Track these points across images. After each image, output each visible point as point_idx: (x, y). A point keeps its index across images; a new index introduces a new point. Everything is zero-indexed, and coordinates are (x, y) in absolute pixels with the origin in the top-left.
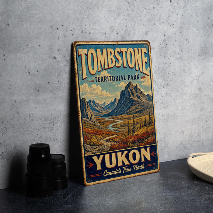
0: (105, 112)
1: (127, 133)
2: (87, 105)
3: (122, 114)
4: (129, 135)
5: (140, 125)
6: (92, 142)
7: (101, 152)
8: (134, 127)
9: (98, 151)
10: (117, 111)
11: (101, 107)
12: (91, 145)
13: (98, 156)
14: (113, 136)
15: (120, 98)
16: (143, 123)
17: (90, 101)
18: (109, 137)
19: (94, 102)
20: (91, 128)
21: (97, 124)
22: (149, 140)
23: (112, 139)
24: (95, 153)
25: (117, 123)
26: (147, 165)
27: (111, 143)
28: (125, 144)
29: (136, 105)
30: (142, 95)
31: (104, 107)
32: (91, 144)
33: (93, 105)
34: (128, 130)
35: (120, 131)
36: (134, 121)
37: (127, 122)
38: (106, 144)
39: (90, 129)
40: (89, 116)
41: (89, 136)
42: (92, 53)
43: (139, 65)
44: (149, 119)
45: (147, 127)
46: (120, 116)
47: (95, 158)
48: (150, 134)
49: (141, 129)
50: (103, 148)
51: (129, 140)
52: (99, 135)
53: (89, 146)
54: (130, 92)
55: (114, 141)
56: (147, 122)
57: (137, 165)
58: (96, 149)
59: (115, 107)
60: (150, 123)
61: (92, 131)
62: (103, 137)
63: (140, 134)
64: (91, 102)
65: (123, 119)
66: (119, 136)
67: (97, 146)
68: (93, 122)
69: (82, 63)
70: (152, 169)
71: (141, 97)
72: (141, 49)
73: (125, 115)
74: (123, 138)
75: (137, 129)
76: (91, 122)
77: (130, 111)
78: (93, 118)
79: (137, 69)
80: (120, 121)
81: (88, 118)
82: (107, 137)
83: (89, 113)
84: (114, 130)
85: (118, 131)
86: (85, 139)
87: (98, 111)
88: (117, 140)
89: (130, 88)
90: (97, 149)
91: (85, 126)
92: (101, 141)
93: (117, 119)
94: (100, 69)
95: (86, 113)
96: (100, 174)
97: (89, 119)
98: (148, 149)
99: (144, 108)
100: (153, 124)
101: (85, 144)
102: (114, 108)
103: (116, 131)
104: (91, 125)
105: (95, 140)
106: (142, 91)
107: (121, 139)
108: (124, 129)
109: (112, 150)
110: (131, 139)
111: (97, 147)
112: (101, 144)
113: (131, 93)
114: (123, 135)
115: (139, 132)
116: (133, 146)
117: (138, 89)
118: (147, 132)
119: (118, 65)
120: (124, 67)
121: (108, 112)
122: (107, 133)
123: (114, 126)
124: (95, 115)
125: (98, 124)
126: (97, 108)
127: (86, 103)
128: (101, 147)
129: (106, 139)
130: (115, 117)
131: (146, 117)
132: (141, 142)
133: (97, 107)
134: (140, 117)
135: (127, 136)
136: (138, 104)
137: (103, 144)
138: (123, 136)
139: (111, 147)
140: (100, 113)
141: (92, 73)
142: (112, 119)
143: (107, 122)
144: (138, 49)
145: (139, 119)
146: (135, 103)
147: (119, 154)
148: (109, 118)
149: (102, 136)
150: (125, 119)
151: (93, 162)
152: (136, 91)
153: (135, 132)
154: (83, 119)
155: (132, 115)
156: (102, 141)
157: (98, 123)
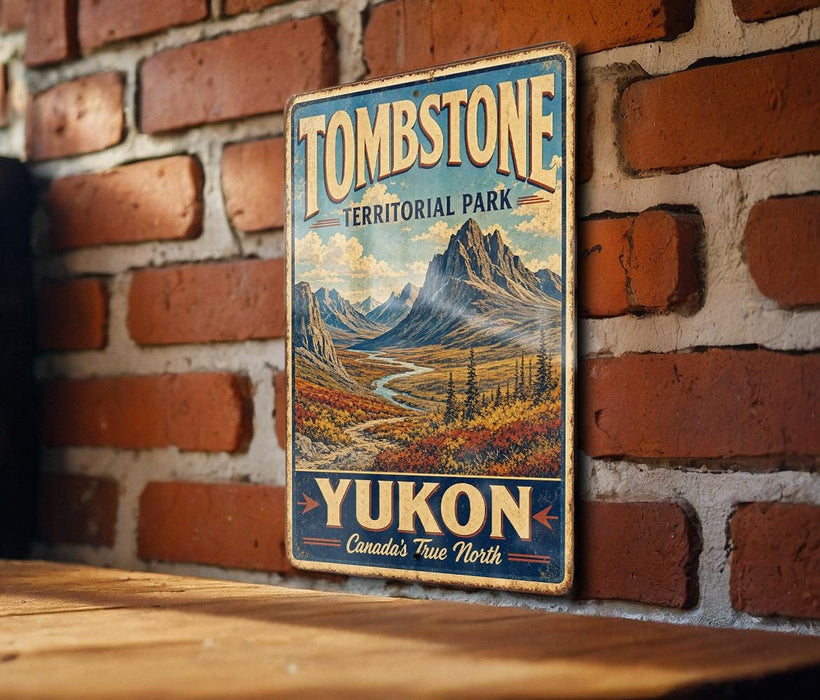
0: (368, 331)
1: (441, 417)
2: (311, 304)
3: (427, 343)
4: (450, 425)
5: (499, 393)
6: (318, 428)
7: (342, 469)
8: (470, 398)
9: (335, 462)
10: (412, 331)
11: (355, 313)
12: (314, 440)
13: (335, 481)
14: (390, 421)
15: (426, 283)
16: (513, 384)
17: (322, 291)
18: (375, 422)
19: (333, 294)
20: (320, 384)
21: (339, 372)
22: (530, 458)
23: (386, 431)
24: (325, 467)
25: (407, 374)
26: (514, 557)
27: (380, 444)
28: (432, 458)
29: (487, 310)
30: (515, 272)
31: (365, 314)
32: (316, 436)
33: (331, 305)
34: (445, 405)
35: (415, 406)
36: (472, 375)
37: (444, 376)
38: (361, 442)
39: (316, 386)
40: (315, 343)
41: (312, 408)
42: (340, 127)
43: (516, 151)
44: (542, 370)
45: (527, 404)
46: (421, 349)
47: (324, 484)
48: (537, 434)
49: (499, 410)
50: (353, 455)
51: (448, 442)
52: (343, 409)
53: (309, 441)
54: (467, 259)
55: (391, 439)
56: (527, 384)
57: (470, 544)
58: (329, 456)
59: (404, 317)
60: (543, 390)
61: (321, 392)
62: (353, 418)
63: (496, 428)
64: (327, 294)
65: (430, 362)
66: (410, 421)
67: (333, 447)
68: (326, 362)
69: (306, 165)
70: (535, 577)
71: (513, 278)
72: (529, 83)
73: (440, 347)
74: (424, 431)
75: (485, 404)
76: (320, 363)
77: (458, 335)
78: (327, 348)
79: (505, 167)
80: (420, 370)
81: (311, 349)
82: (368, 420)
83: (316, 331)
84: (395, 399)
85: (409, 404)
86: (300, 418)
87: (345, 327)
88: (404, 436)
89: (466, 246)
90: (333, 456)
91: (303, 375)
92: (347, 431)
93: (408, 361)
94: (362, 181)
95: (308, 331)
96: (335, 543)
97: (316, 350)
98: (525, 492)
99: (520, 326)
100: (555, 393)
101: (297, 434)
102: (400, 320)
103: (402, 402)
104: (321, 373)
105: (329, 425)
106: (516, 258)
107: (417, 434)
108: (432, 399)
109: (381, 470)
110: (454, 439)
111: (332, 450)
112: (347, 441)
113: (468, 267)
114: (425, 420)
115: (491, 421)
116: (460, 470)
117: (501, 248)
118: (524, 424)
119: (427, 159)
120: (450, 165)
121: (377, 334)
122: (371, 406)
123: (395, 385)
124: (334, 341)
125: (341, 371)
126: (342, 317)
127: (310, 296)
128: (345, 452)
129: (362, 426)
130: (400, 350)
131: (526, 362)
132: (497, 461)
133: (344, 314)
134: (500, 359)
135: (442, 429)
136: (495, 306)
137: (355, 442)
138: (427, 424)
139: (378, 457)
140: (353, 335)
141: (336, 196)
142: (391, 360)
143: (372, 367)
144: (516, 86)
145: (497, 367)
146: (483, 302)
147: (406, 488)
148: (380, 353)
149: (352, 415)
150: (437, 361)
151: (317, 494)
152: (493, 256)
153: (472, 418)
154: (298, 349)
155: (467, 352)
156: (352, 432)
157: (343, 368)
